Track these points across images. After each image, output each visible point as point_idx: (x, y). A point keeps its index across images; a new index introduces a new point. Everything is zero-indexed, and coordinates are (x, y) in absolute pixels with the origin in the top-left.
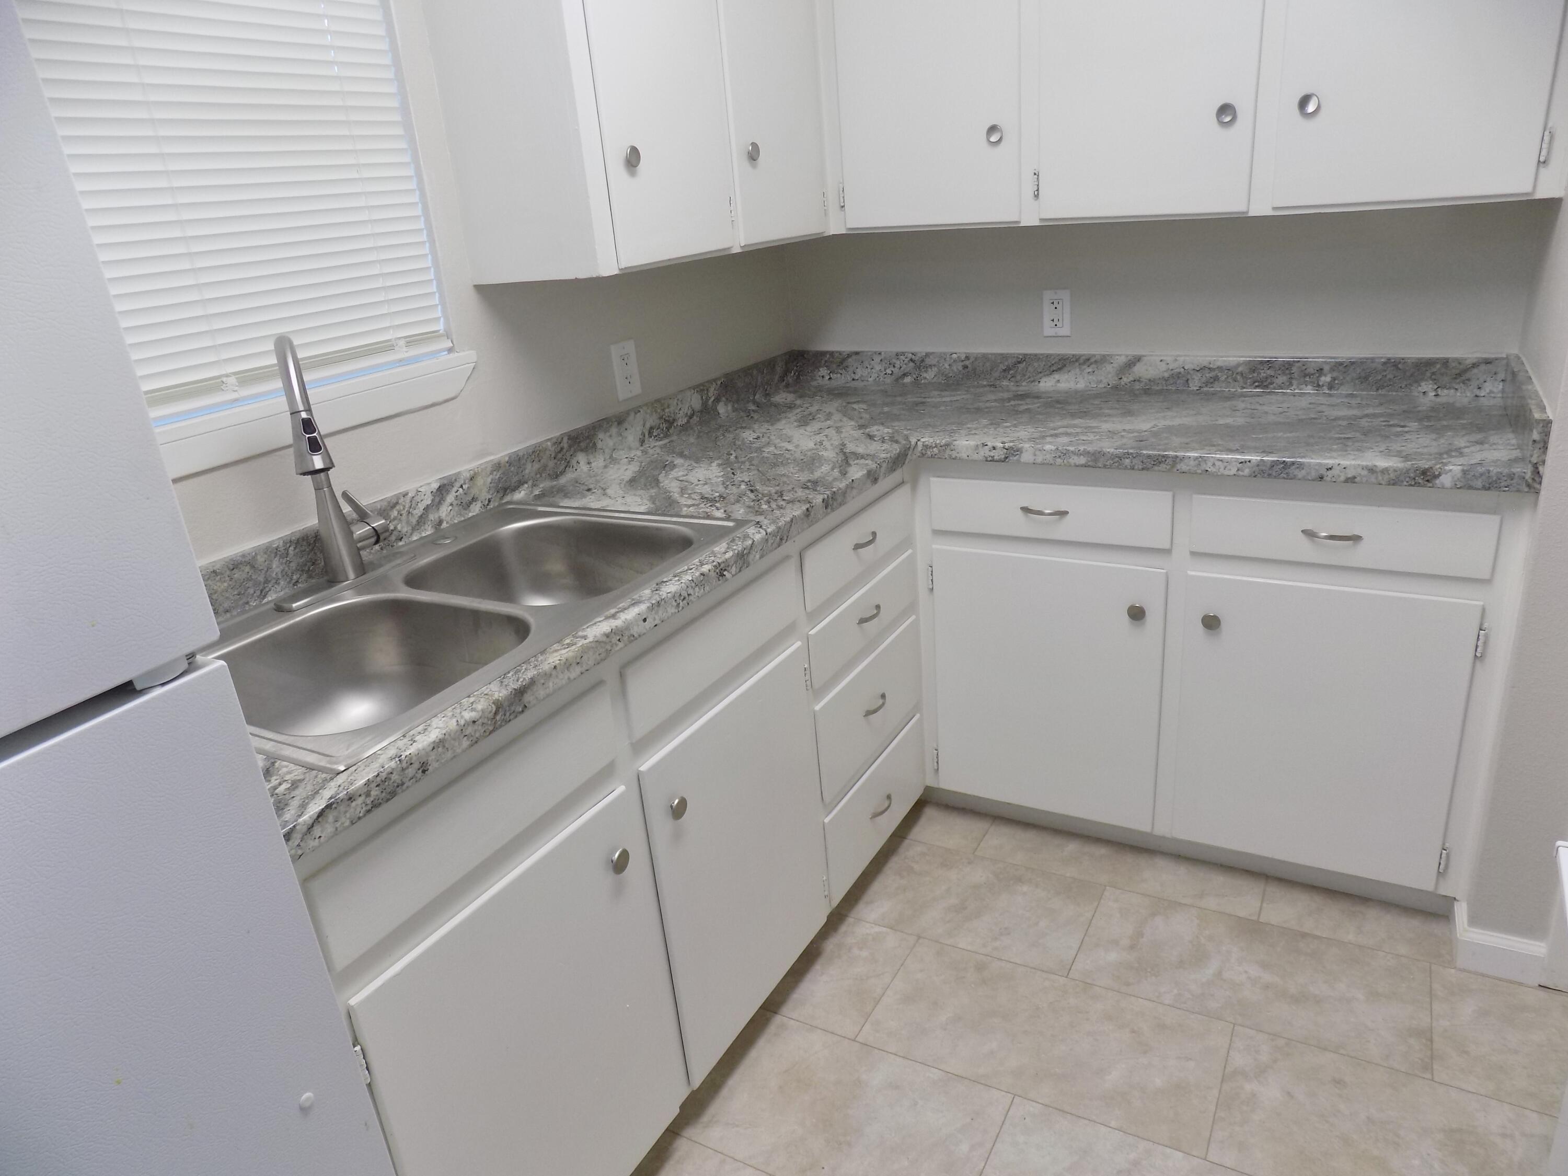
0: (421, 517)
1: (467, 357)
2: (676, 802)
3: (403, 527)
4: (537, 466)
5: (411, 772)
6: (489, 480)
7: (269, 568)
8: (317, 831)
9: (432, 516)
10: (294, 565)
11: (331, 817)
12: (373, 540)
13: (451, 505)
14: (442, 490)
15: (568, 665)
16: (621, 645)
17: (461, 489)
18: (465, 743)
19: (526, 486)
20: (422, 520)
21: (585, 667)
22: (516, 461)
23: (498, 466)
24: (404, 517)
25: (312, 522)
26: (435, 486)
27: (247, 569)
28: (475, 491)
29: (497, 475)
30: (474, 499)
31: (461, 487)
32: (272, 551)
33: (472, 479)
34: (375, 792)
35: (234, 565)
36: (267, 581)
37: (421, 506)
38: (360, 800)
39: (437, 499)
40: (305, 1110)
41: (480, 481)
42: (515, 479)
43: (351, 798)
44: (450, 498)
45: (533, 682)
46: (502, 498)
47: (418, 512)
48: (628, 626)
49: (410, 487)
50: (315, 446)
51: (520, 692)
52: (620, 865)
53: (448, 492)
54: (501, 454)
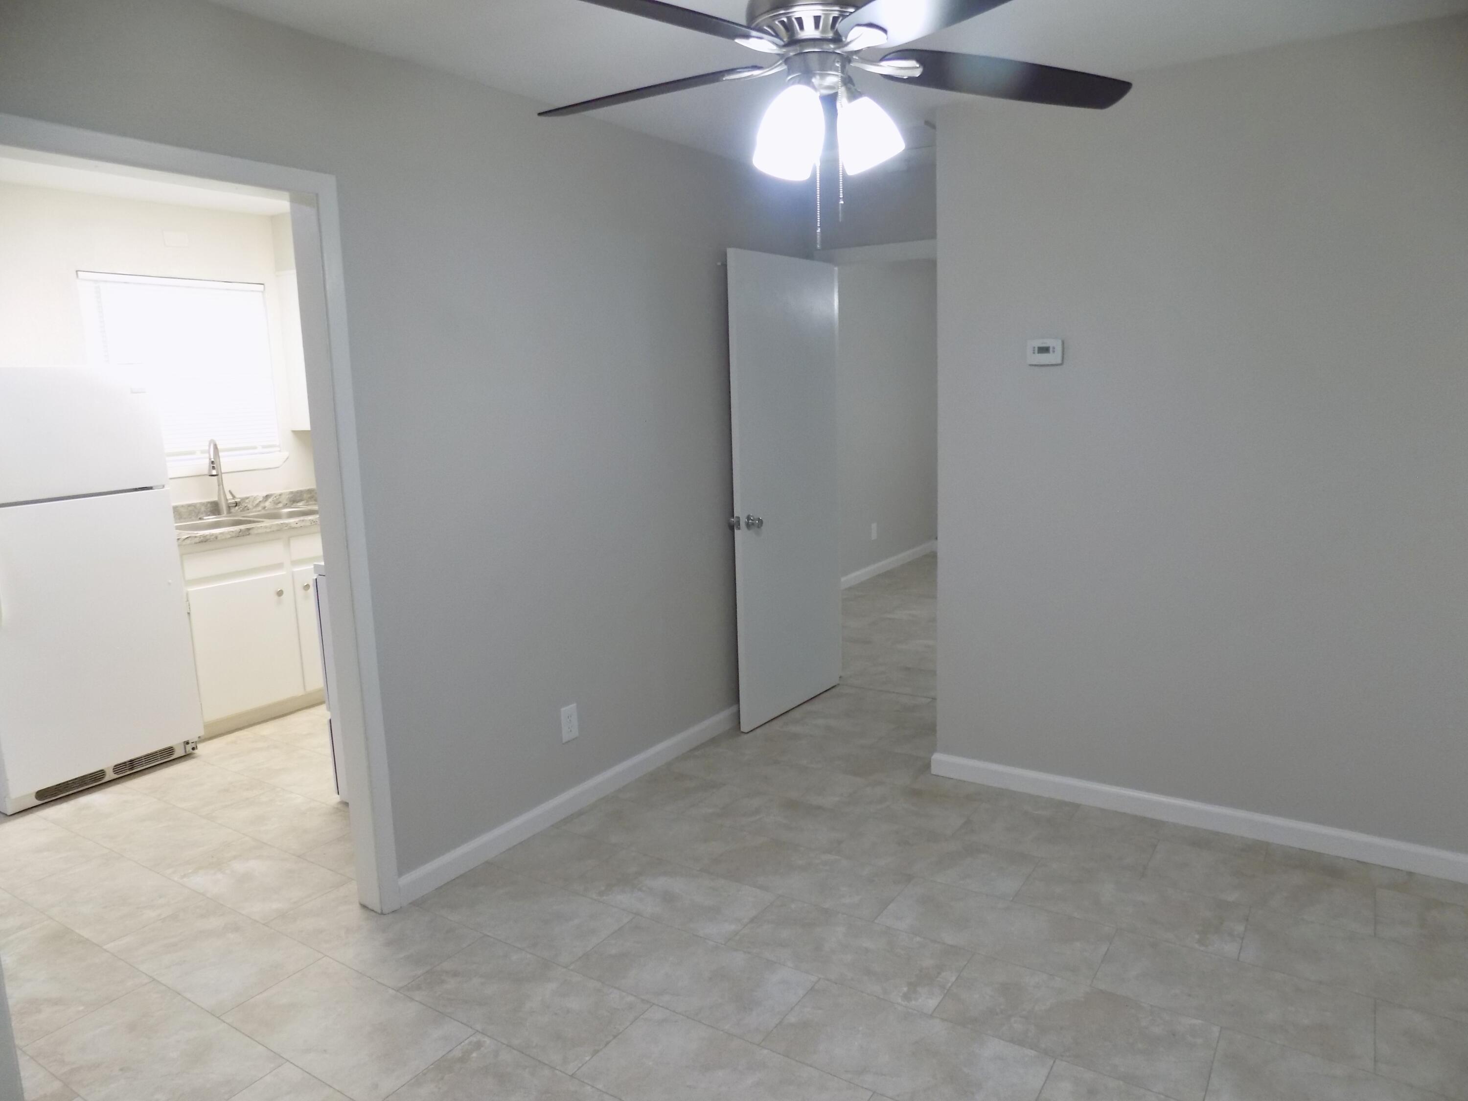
0: (257, 504)
1: (286, 454)
2: (306, 584)
3: (250, 506)
4: (309, 496)
5: (213, 537)
6: (287, 497)
7: (200, 509)
8: (186, 541)
9: (262, 505)
10: (209, 509)
11: (190, 539)
12: (235, 505)
13: (270, 502)
14: (267, 497)
15: (266, 527)
16: (286, 528)
17: (275, 498)
18: (229, 536)
19: (303, 502)
20: (258, 505)
21: (272, 530)
22: (301, 493)
23: (292, 493)
24: (251, 503)
25: (215, 499)
26: (265, 495)
27: (193, 507)
28: (280, 500)
29: (291, 496)
30: (280, 502)
31: (275, 497)
32: (202, 504)
33: (280, 495)
34: (202, 538)
35: (189, 506)
36: (199, 513)
37: (258, 501)
38: (198, 538)
39: (265, 500)
40: (169, 584)
41: (283, 497)
42: (299, 498)
43: (196, 537)
44: (270, 500)
45: (253, 528)
46: (292, 505)
47: (257, 502)
48: (289, 523)
49: (255, 494)
50: (214, 468)
51: (249, 529)
52: (280, 593)
53: (270, 498)
54: (294, 489)
